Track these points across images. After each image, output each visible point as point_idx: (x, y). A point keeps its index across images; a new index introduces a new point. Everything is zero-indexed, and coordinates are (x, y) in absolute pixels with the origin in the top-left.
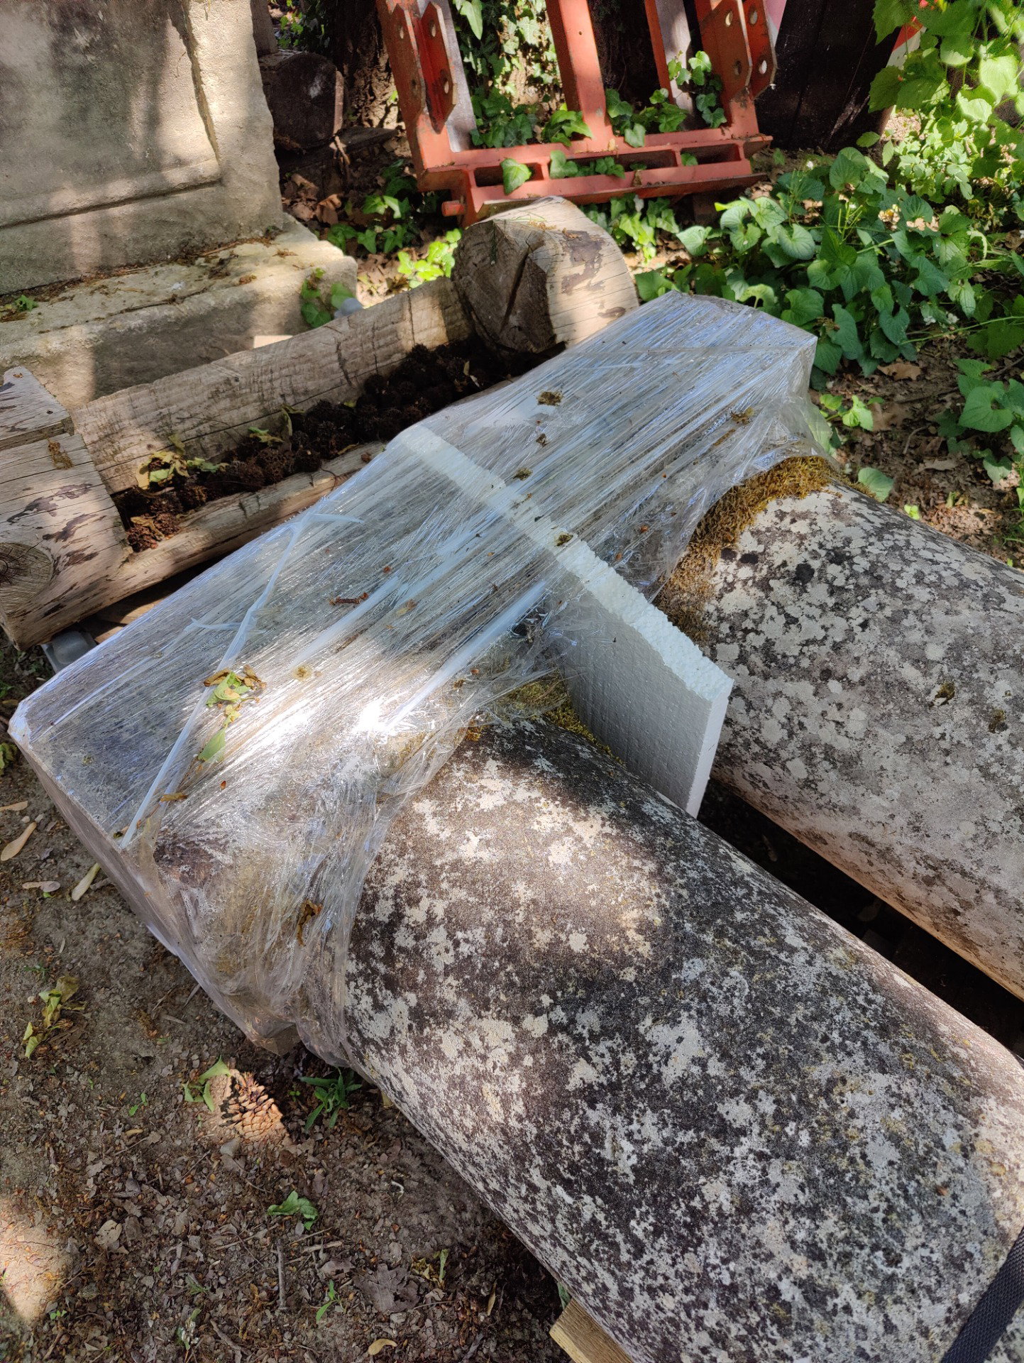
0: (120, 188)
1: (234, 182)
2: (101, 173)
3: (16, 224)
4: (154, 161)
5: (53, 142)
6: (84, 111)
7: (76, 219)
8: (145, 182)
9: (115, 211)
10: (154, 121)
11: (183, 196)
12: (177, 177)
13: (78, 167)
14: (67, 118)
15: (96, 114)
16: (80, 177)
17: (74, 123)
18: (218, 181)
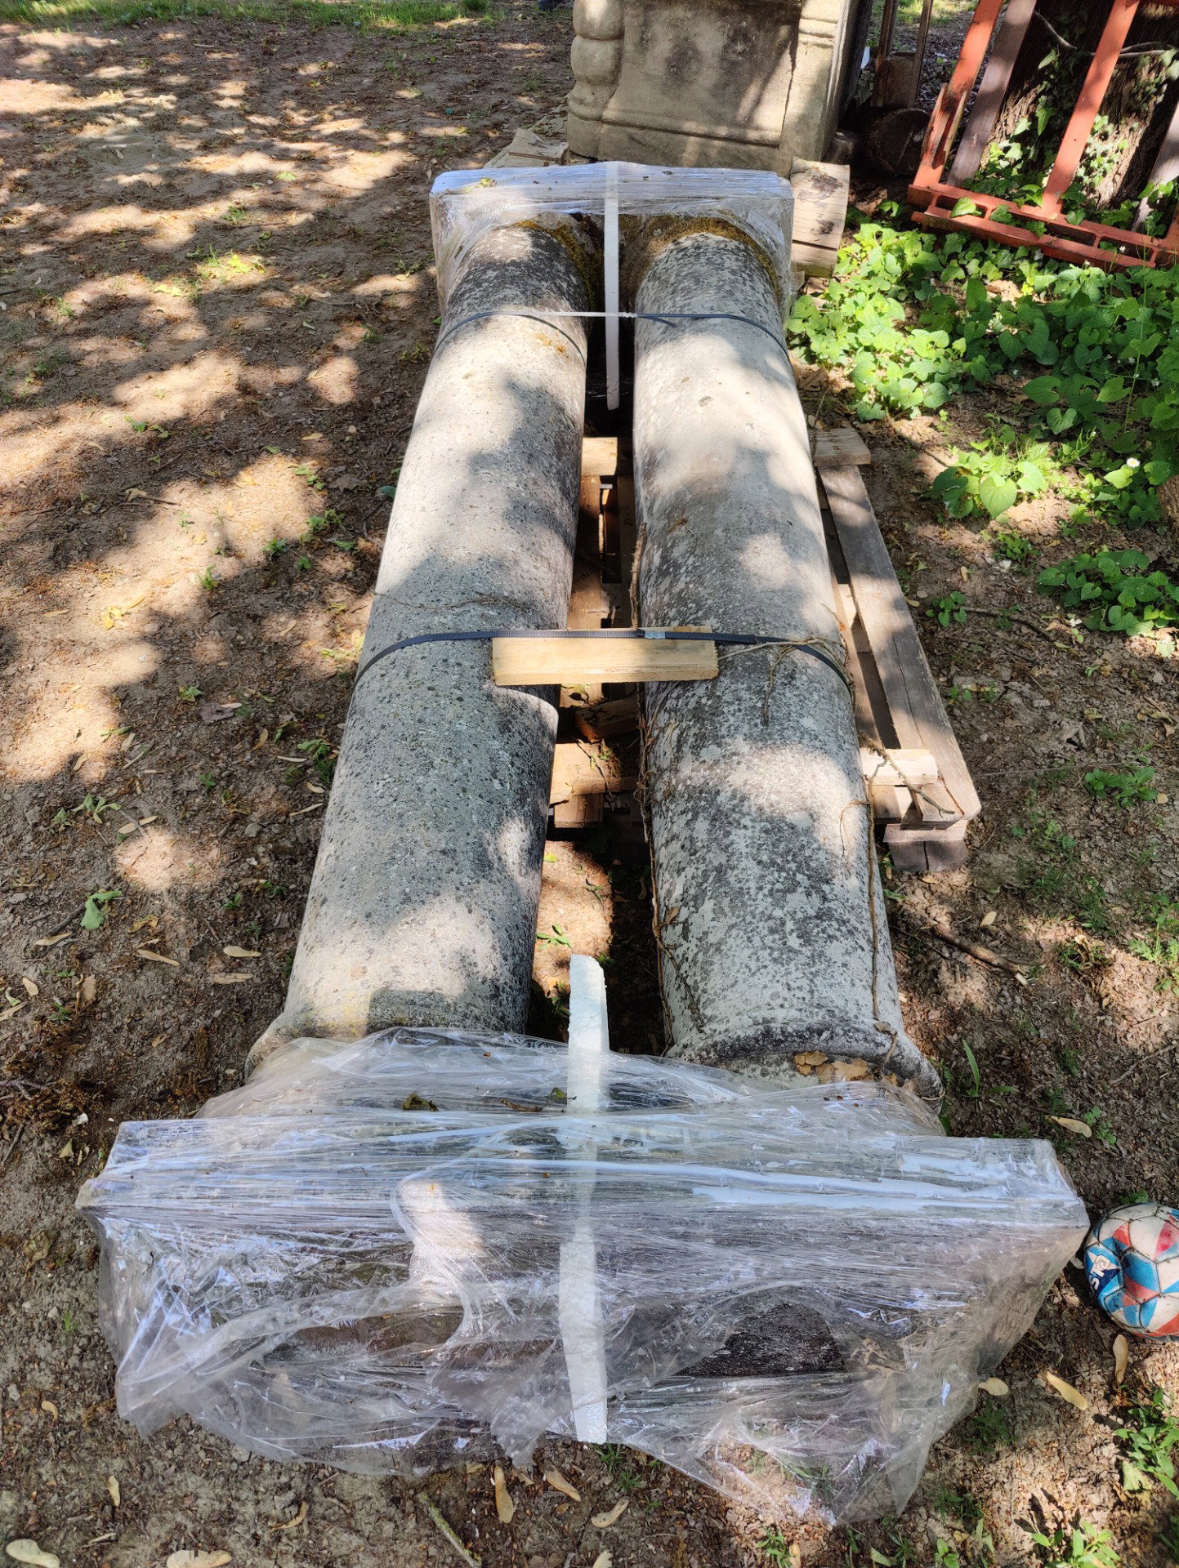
0: (723, 131)
1: (785, 149)
2: (718, 120)
3: (666, 131)
4: (749, 122)
5: (704, 95)
6: (726, 85)
7: (692, 139)
8: (736, 132)
9: (716, 143)
10: (758, 102)
11: (753, 148)
12: (752, 135)
13: (709, 112)
14: (716, 86)
15: (731, 89)
16: (707, 118)
17: (718, 89)
18: (775, 145)
